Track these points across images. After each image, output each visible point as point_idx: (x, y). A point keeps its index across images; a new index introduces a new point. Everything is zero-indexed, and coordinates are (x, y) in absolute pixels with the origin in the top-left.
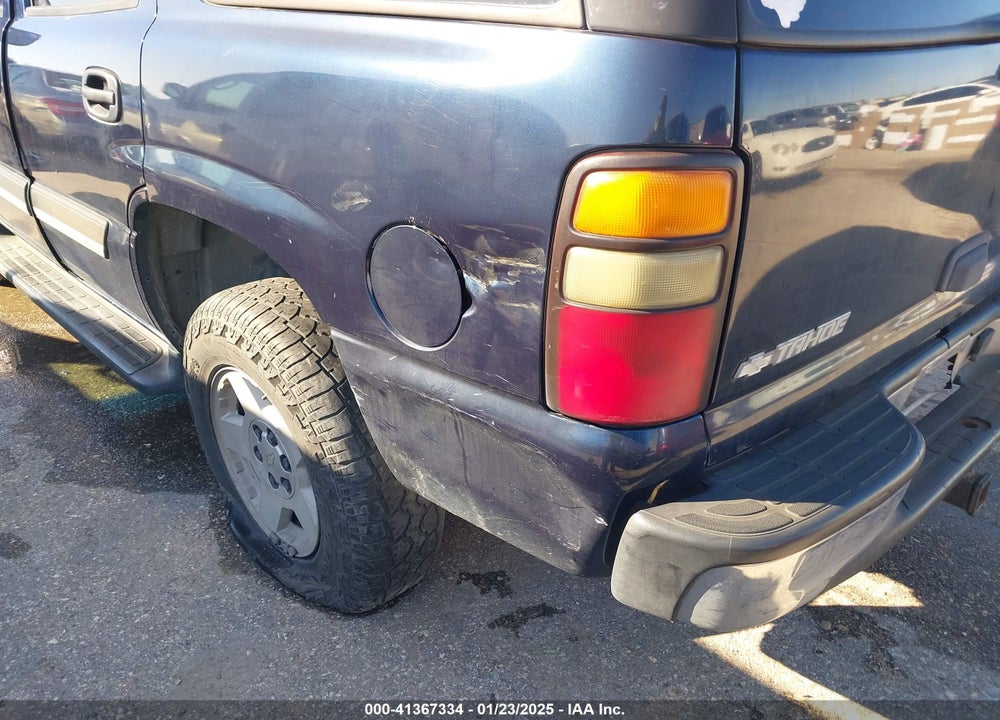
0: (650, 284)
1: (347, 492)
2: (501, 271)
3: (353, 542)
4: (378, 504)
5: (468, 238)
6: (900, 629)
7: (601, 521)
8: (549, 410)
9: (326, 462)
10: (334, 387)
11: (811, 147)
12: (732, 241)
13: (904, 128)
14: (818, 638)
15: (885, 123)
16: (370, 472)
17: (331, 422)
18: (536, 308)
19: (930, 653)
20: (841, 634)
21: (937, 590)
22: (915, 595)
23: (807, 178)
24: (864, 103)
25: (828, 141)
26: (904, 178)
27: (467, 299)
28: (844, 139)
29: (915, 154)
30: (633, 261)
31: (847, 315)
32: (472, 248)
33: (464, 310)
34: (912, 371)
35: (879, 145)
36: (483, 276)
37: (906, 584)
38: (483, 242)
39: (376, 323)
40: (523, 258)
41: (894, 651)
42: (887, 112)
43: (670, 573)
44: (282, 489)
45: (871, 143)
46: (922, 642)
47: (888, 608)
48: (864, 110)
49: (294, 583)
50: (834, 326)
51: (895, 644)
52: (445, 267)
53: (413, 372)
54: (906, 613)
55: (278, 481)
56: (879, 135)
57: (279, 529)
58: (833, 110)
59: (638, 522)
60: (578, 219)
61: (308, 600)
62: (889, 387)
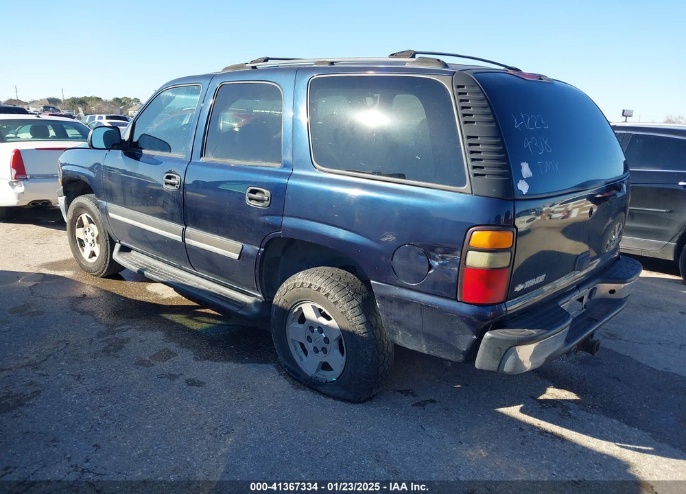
0: (491, 261)
1: (365, 344)
2: (443, 258)
3: (365, 365)
4: (375, 349)
5: (433, 248)
6: (572, 405)
7: (475, 337)
8: (458, 301)
9: (356, 333)
10: (359, 305)
11: (528, 221)
12: (513, 250)
13: (560, 212)
14: (541, 408)
15: (553, 212)
16: (373, 337)
17: (359, 318)
18: (456, 269)
19: (584, 413)
20: (549, 407)
21: (586, 394)
22: (578, 396)
23: (527, 232)
24: (544, 207)
25: (534, 219)
26: (561, 230)
27: (430, 267)
28: (539, 218)
29: (565, 220)
30: (487, 255)
31: (545, 275)
32: (434, 252)
33: (429, 270)
34: (568, 299)
35: (550, 219)
36: (437, 260)
37: (574, 392)
38: (439, 250)
39: (393, 277)
40: (452, 254)
41: (570, 412)
42: (553, 208)
43: (498, 350)
44: (321, 353)
45: (547, 218)
46: (581, 409)
47: (567, 400)
48: (544, 209)
49: (328, 392)
50: (541, 278)
51: (571, 410)
52: (424, 258)
53: (406, 293)
54: (574, 401)
55: (320, 349)
56: (550, 216)
57: (317, 371)
58: (534, 210)
59: (488, 335)
60: (471, 243)
61: (335, 398)
62: (560, 303)
